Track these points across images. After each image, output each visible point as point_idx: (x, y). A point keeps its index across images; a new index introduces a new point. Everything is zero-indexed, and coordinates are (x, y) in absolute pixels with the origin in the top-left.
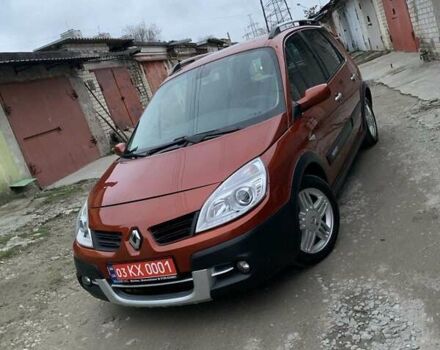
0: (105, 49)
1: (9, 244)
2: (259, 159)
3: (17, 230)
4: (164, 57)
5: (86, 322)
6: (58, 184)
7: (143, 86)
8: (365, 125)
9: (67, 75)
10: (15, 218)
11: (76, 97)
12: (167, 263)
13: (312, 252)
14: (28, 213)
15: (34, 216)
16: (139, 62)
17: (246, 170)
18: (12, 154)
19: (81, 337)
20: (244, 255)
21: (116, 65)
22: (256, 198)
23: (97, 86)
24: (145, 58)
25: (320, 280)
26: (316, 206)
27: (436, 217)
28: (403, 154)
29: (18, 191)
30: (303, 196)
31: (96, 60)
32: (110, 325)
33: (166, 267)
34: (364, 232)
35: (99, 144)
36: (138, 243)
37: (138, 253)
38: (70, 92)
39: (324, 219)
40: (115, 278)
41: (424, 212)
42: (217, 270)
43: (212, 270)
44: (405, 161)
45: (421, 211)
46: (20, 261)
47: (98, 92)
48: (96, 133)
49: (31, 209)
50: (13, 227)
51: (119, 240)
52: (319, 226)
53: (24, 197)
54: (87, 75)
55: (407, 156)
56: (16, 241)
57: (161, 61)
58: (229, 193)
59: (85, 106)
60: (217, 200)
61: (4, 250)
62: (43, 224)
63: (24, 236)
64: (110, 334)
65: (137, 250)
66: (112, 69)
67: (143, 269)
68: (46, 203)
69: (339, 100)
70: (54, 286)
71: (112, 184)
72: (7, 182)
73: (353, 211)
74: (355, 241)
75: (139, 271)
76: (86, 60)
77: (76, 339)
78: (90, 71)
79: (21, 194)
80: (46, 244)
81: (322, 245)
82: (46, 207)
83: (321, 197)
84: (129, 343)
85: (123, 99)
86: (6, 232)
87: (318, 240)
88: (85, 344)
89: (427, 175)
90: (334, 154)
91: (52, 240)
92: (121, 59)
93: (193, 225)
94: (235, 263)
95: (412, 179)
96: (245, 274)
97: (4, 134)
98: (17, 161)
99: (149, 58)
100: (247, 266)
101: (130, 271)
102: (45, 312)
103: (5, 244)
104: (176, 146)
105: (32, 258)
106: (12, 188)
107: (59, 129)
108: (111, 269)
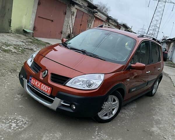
0: (86, 5)
1: (9, 47)
2: (104, 75)
3: (15, 45)
4: (104, 20)
5: (13, 90)
6: (39, 39)
7: (91, 25)
8: (152, 88)
9: (67, 5)
10: (18, 40)
11: (66, 14)
12: (49, 88)
13: (101, 118)
14: (23, 42)
15: (24, 44)
16: (94, 16)
17: (97, 75)
18: (31, 19)
19: (7, 94)
20: (76, 104)
21: (86, 12)
22: (93, 87)
23: (75, 15)
24: (98, 16)
25: (97, 129)
26: (113, 103)
27: (151, 135)
28: (158, 106)
29: (25, 32)
30: (111, 97)
31: (81, 6)
32: (19, 96)
33: (48, 90)
34: (124, 124)
35: (63, 35)
36: (45, 75)
37: (42, 79)
38: (64, 11)
39: (113, 110)
40: (30, 82)
41: (149, 131)
42: (64, 102)
43: (63, 101)
44: (157, 109)
45: (148, 129)
46: (7, 55)
47: (74, 17)
48: (64, 30)
49: (25, 41)
50: (14, 43)
51: (40, 70)
52: (110, 111)
53: (25, 35)
54: (74, 9)
55: (159, 108)
56: (11, 48)
57: (102, 21)
58: (86, 79)
59: (66, 19)
60: (80, 79)
61: (5, 48)
62: (25, 48)
63: (15, 48)
64: (17, 99)
65: (43, 77)
66: (84, 13)
67: (40, 85)
68: (31, 42)
69: (147, 73)
70: (12, 71)
71: (55, 50)
72: (24, 27)
73: (126, 114)
74: (119, 124)
75: (39, 85)
76: (77, 4)
77: (5, 93)
78: (76, 9)
79: (25, 34)
80: (20, 55)
81: (106, 118)
82: (30, 43)
83: (117, 102)
84: (20, 106)
85: (81, 25)
86: (10, 43)
87: (106, 115)
88: (6, 97)
89: (160, 119)
90: (132, 90)
91: (23, 55)
92: (89, 11)
93: (66, 82)
94: (71, 104)
95: (154, 117)
96: (72, 110)
97: (33, 11)
98: (31, 22)
99: (99, 17)
100: (74, 108)
101: (36, 83)
102: (2, 77)
103: (7, 47)
104: (81, 52)
105: (12, 57)
106: (24, 30)
107: (52, 21)
108: (31, 78)
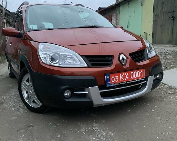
12: (142, 71)
33: (141, 74)
40: (109, 83)
75: (127, 77)
101: (121, 77)
108: (108, 77)
